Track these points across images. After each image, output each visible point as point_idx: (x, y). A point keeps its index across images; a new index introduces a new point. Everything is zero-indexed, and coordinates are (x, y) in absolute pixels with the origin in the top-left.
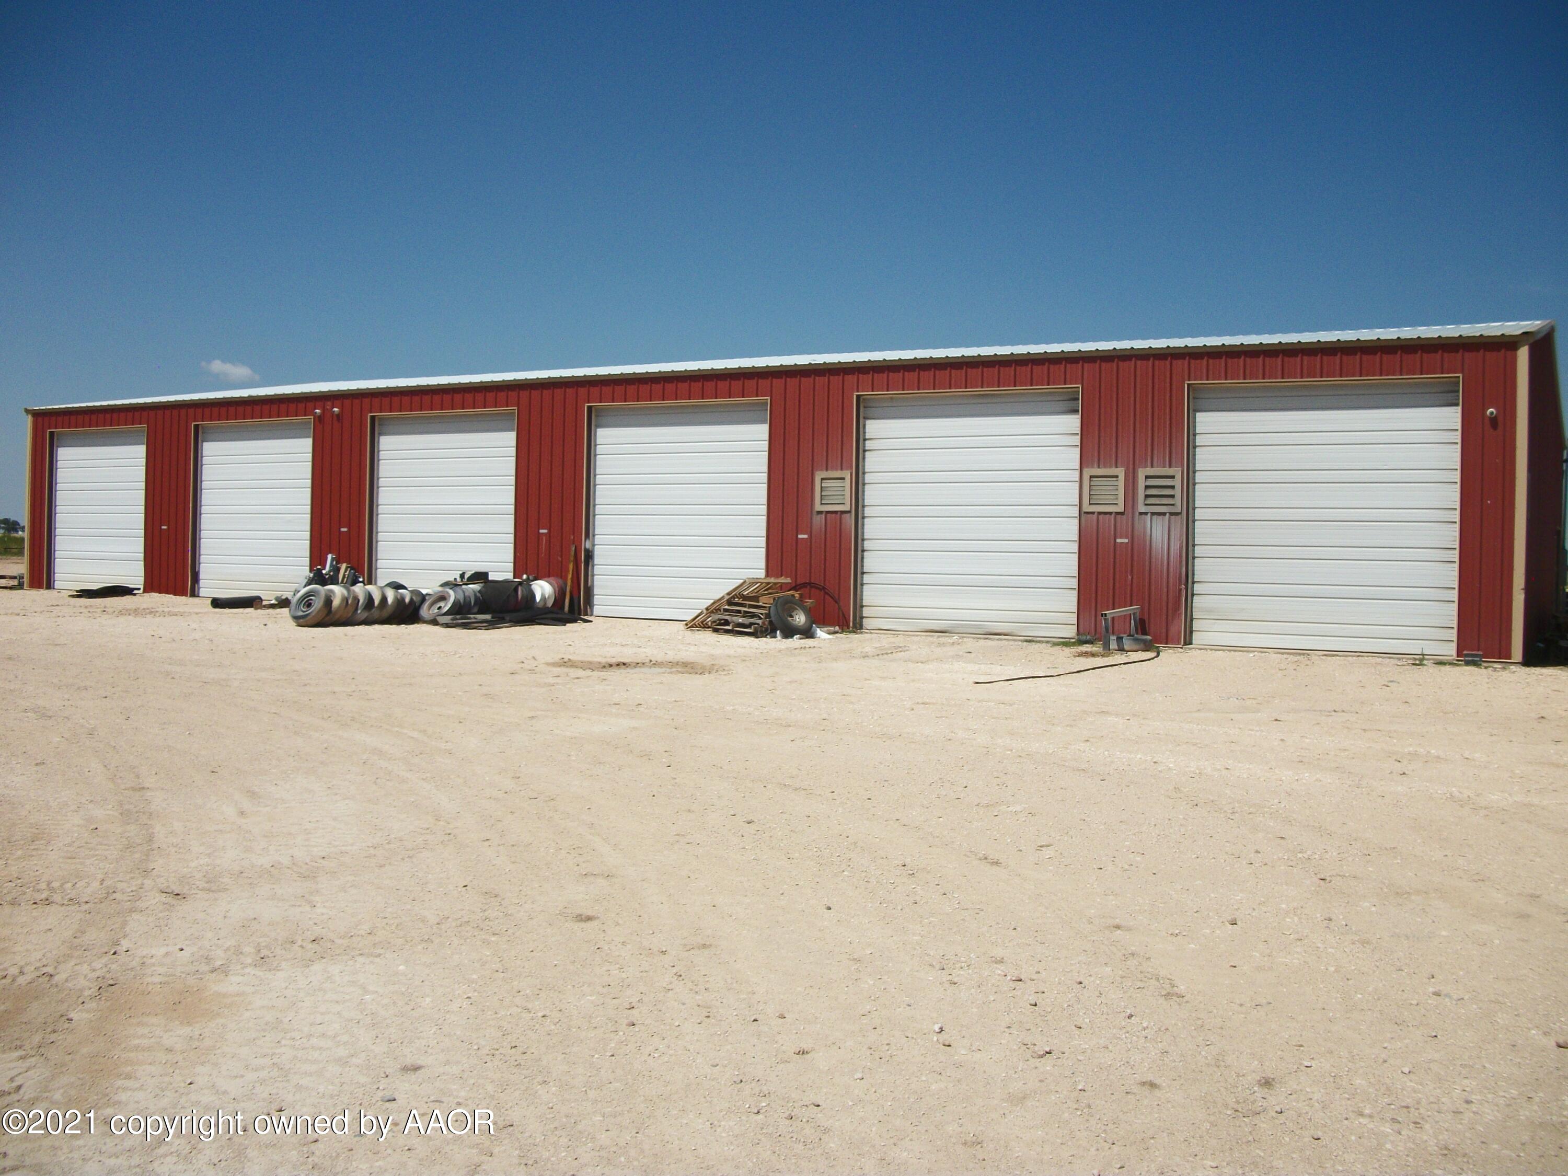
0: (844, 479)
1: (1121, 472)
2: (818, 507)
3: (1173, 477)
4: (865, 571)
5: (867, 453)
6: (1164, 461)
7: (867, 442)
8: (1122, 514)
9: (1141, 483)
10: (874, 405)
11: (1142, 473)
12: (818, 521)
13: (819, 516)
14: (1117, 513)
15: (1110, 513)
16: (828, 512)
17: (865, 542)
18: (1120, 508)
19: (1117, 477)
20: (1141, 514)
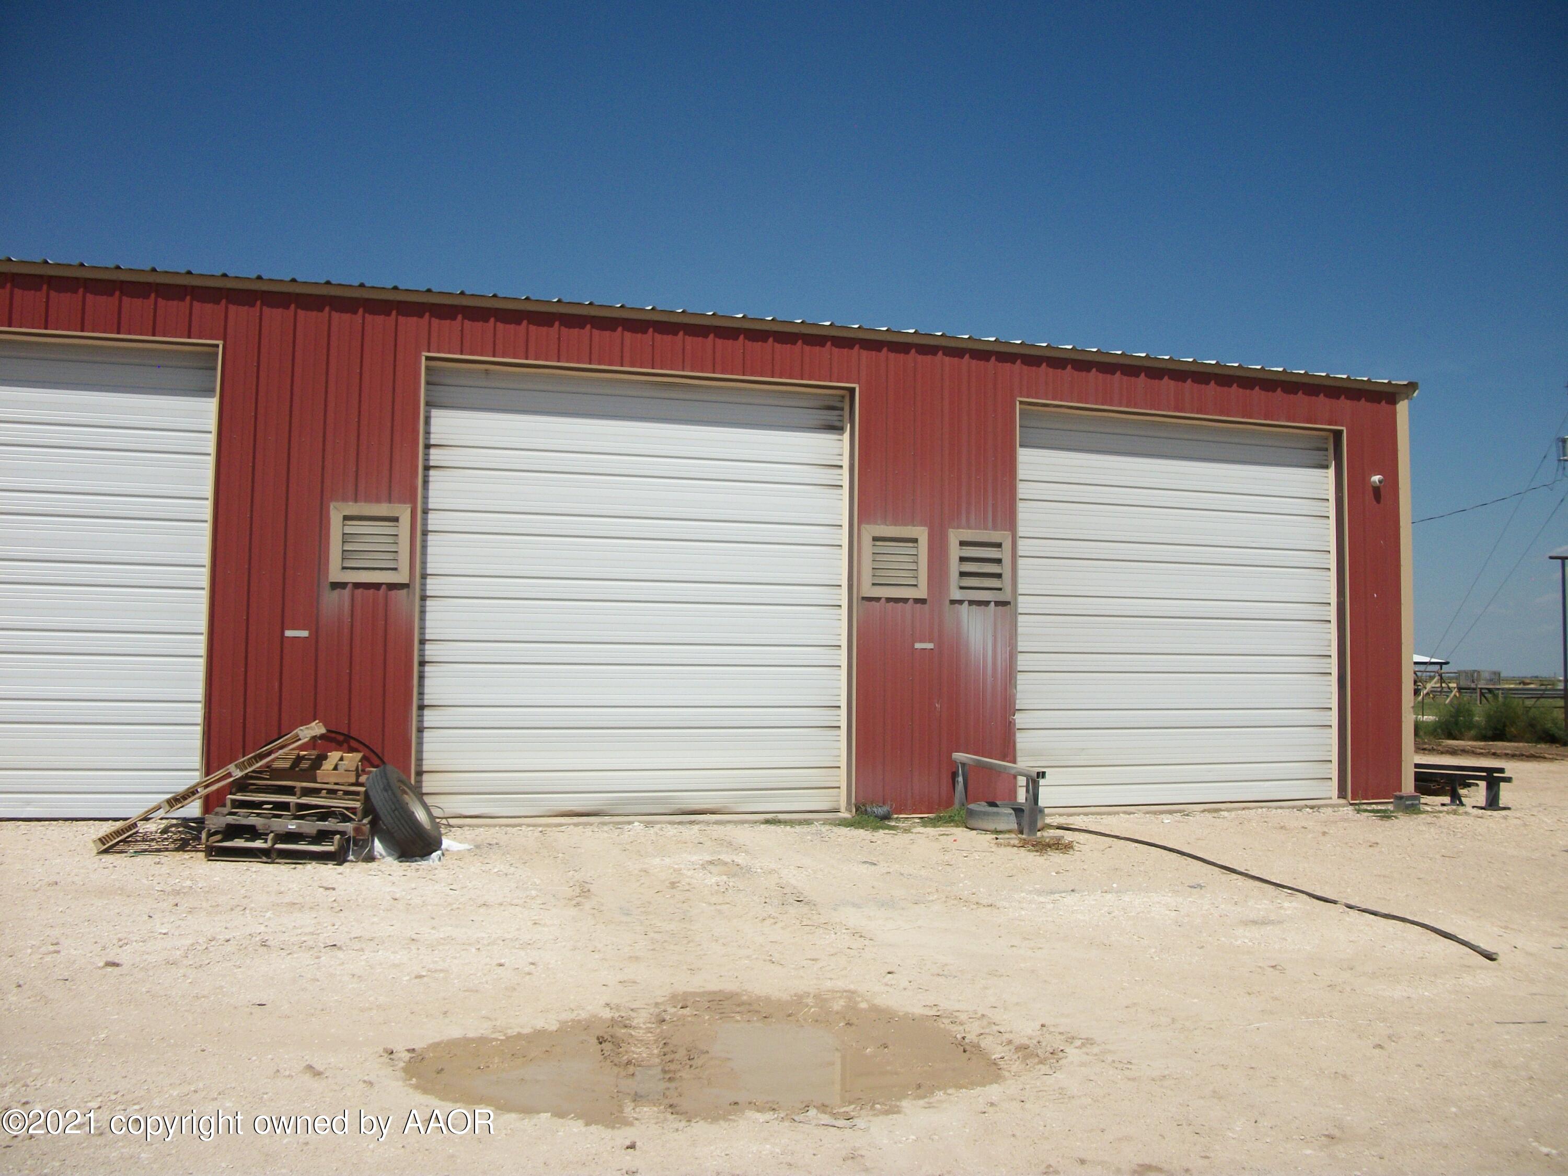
0: (396, 519)
1: (922, 533)
2: (335, 574)
3: (999, 545)
4: (426, 702)
5: (432, 472)
6: (985, 519)
7: (433, 451)
8: (922, 601)
9: (955, 552)
10: (448, 381)
11: (954, 536)
12: (332, 602)
13: (337, 592)
14: (917, 601)
15: (905, 600)
16: (357, 585)
17: (428, 646)
18: (922, 592)
19: (915, 541)
20: (953, 602)
